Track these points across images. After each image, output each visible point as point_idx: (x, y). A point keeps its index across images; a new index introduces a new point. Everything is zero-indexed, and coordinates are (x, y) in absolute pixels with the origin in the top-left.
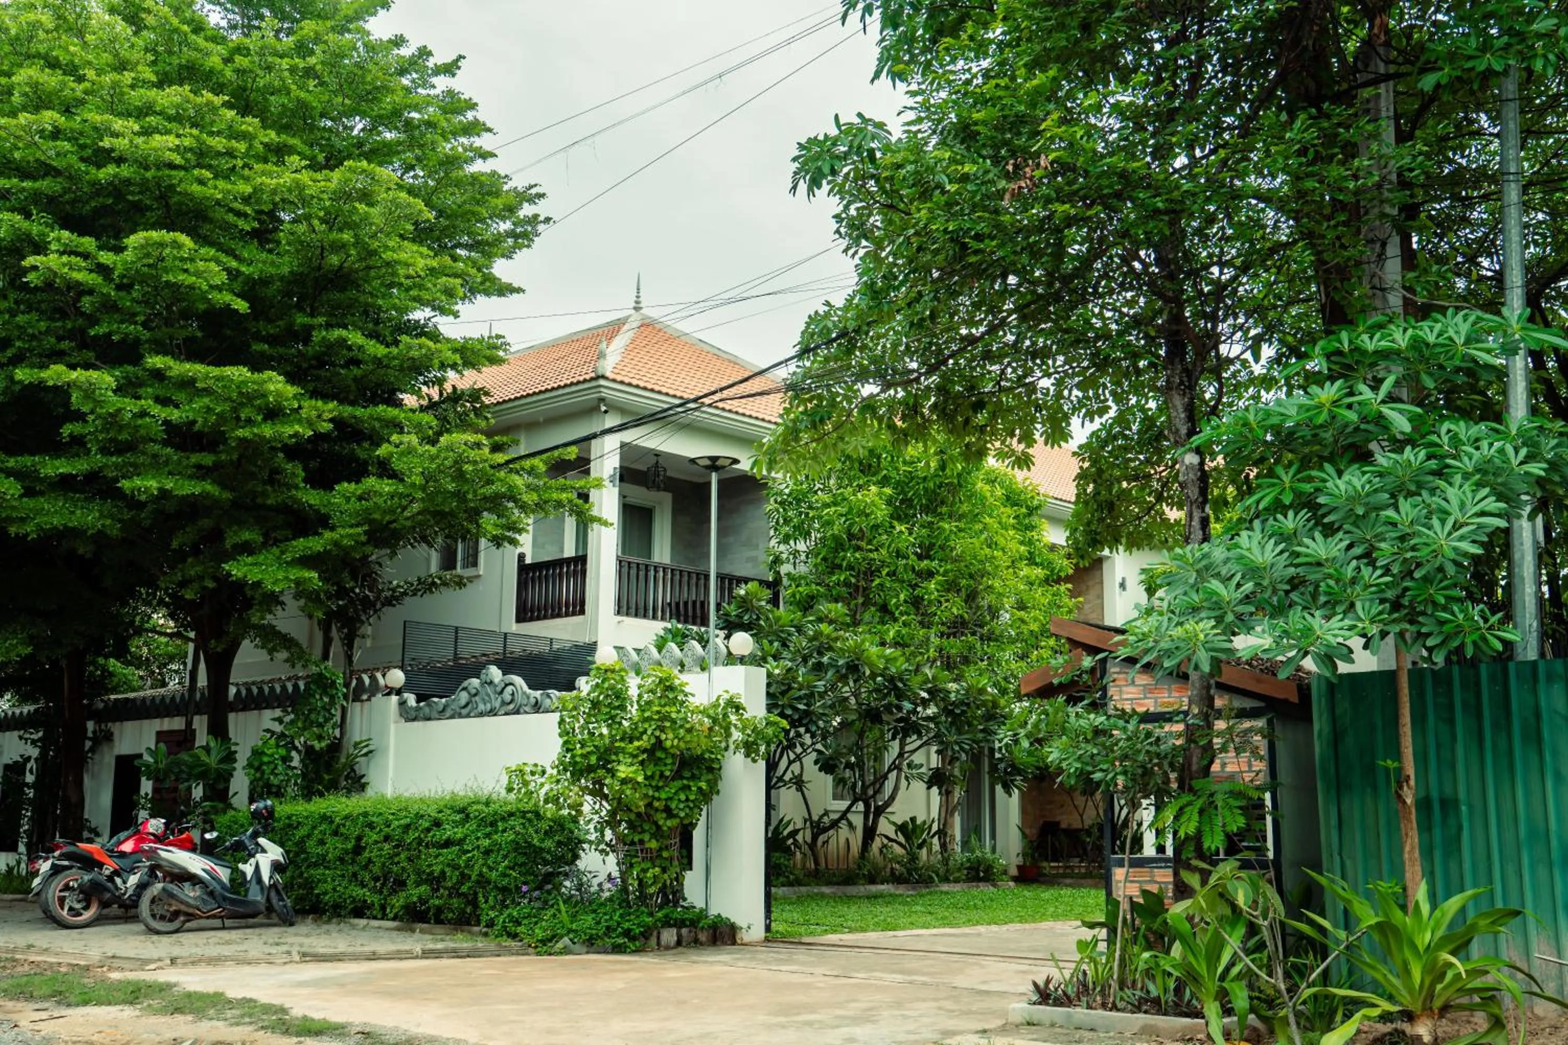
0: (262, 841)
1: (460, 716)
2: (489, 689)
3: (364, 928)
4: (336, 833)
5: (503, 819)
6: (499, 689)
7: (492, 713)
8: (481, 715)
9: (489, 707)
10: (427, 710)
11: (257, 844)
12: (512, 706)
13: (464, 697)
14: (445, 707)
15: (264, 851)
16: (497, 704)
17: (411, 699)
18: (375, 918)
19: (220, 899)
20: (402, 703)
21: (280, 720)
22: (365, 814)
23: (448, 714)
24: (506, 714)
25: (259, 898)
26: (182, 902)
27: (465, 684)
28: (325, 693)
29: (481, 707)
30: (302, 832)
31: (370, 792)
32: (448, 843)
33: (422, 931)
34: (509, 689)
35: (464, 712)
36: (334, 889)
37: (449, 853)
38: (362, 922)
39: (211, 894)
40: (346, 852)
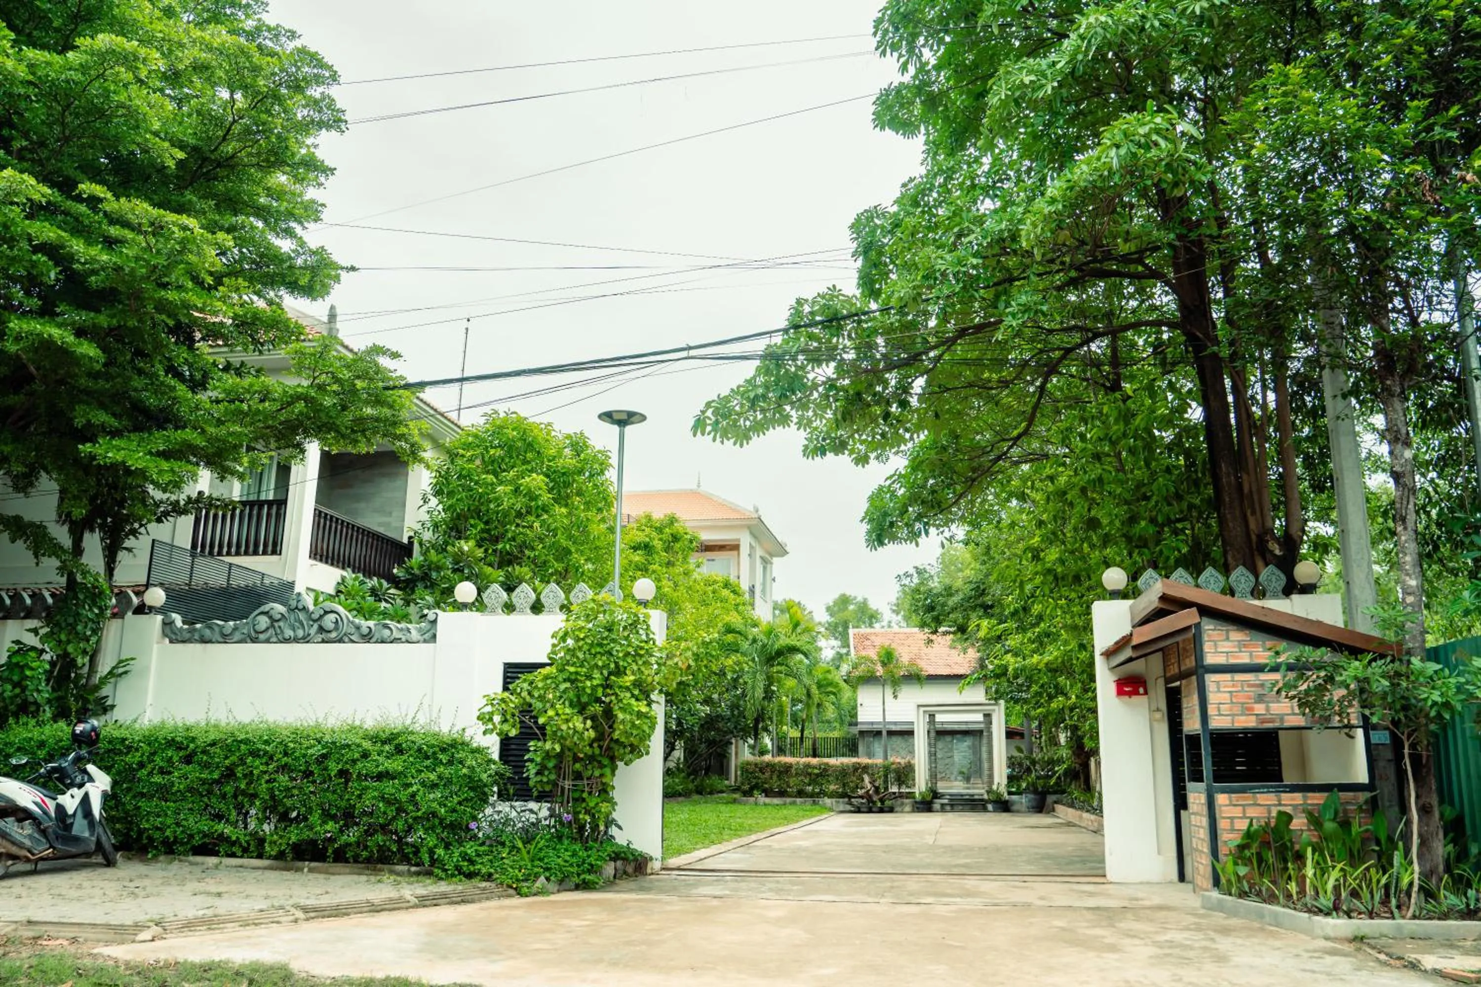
0: (91, 768)
1: (254, 640)
2: (302, 616)
3: (216, 867)
4: (188, 760)
5: (443, 750)
6: (315, 616)
7: (306, 639)
8: (287, 641)
9: (300, 633)
10: (207, 632)
11: (85, 772)
12: (334, 635)
13: (263, 622)
14: (235, 629)
15: (91, 779)
16: (313, 631)
17: (178, 619)
18: (233, 855)
19: (52, 837)
20: (167, 624)
21: (35, 631)
22: (246, 741)
23: (237, 636)
24: (323, 641)
25: (86, 834)
26: (14, 843)
27: (265, 608)
28: (94, 603)
29: (289, 633)
30: (133, 759)
31: (117, 714)
32: (381, 776)
33: (311, 870)
34: (332, 617)
35: (262, 637)
36: (178, 824)
37: (389, 787)
38: (212, 860)
39: (43, 832)
40: (204, 782)
